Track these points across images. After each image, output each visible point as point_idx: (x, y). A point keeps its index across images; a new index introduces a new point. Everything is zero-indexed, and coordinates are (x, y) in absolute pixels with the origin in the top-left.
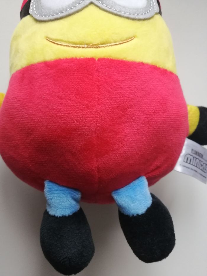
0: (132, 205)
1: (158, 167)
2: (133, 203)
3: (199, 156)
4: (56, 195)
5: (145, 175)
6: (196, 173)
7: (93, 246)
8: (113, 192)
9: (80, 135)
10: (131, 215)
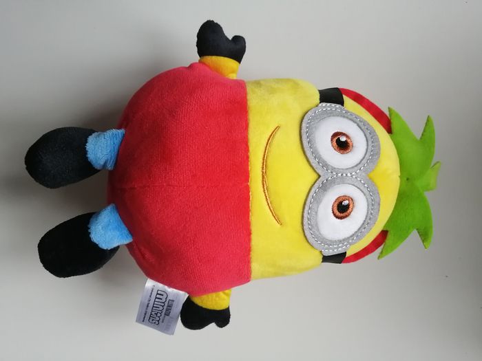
0: (100, 227)
1: (143, 256)
2: (102, 228)
3: (167, 310)
4: (109, 142)
5: (134, 241)
6: (146, 307)
7: (58, 187)
8: (114, 205)
9: (166, 169)
10: (89, 226)
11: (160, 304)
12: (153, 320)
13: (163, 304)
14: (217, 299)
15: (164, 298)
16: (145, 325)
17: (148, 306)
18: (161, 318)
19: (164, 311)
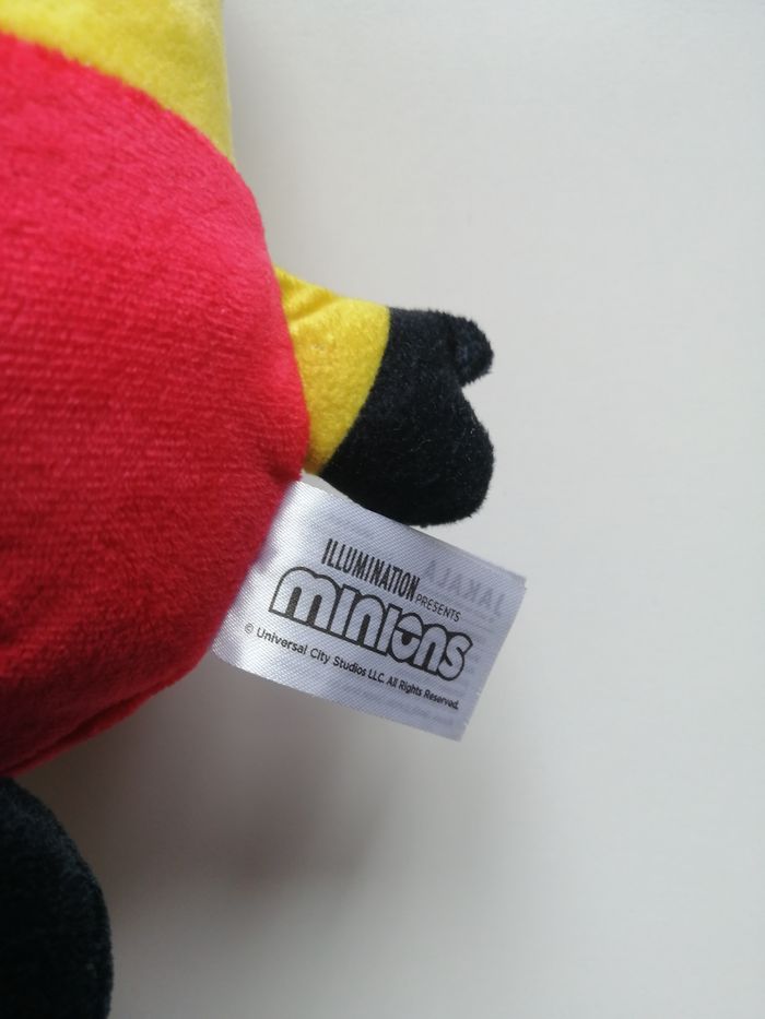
11: (342, 612)
12: (444, 657)
13: (348, 596)
15: (311, 588)
16: (474, 700)
17: (354, 668)
18: (429, 616)
19: (389, 597)
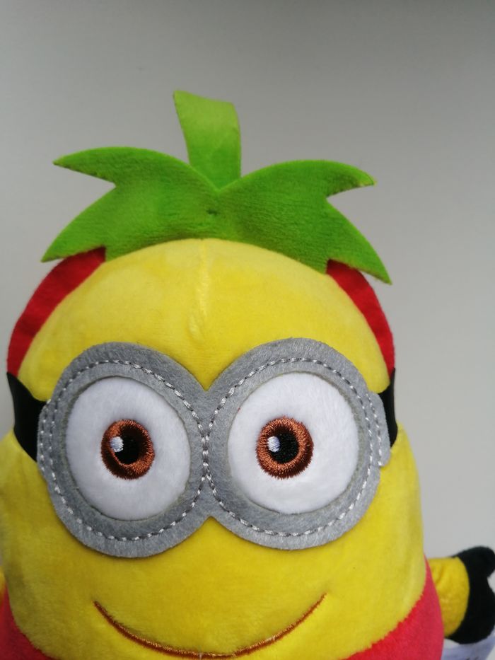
14: (450, 595)
